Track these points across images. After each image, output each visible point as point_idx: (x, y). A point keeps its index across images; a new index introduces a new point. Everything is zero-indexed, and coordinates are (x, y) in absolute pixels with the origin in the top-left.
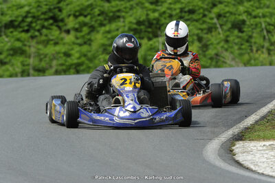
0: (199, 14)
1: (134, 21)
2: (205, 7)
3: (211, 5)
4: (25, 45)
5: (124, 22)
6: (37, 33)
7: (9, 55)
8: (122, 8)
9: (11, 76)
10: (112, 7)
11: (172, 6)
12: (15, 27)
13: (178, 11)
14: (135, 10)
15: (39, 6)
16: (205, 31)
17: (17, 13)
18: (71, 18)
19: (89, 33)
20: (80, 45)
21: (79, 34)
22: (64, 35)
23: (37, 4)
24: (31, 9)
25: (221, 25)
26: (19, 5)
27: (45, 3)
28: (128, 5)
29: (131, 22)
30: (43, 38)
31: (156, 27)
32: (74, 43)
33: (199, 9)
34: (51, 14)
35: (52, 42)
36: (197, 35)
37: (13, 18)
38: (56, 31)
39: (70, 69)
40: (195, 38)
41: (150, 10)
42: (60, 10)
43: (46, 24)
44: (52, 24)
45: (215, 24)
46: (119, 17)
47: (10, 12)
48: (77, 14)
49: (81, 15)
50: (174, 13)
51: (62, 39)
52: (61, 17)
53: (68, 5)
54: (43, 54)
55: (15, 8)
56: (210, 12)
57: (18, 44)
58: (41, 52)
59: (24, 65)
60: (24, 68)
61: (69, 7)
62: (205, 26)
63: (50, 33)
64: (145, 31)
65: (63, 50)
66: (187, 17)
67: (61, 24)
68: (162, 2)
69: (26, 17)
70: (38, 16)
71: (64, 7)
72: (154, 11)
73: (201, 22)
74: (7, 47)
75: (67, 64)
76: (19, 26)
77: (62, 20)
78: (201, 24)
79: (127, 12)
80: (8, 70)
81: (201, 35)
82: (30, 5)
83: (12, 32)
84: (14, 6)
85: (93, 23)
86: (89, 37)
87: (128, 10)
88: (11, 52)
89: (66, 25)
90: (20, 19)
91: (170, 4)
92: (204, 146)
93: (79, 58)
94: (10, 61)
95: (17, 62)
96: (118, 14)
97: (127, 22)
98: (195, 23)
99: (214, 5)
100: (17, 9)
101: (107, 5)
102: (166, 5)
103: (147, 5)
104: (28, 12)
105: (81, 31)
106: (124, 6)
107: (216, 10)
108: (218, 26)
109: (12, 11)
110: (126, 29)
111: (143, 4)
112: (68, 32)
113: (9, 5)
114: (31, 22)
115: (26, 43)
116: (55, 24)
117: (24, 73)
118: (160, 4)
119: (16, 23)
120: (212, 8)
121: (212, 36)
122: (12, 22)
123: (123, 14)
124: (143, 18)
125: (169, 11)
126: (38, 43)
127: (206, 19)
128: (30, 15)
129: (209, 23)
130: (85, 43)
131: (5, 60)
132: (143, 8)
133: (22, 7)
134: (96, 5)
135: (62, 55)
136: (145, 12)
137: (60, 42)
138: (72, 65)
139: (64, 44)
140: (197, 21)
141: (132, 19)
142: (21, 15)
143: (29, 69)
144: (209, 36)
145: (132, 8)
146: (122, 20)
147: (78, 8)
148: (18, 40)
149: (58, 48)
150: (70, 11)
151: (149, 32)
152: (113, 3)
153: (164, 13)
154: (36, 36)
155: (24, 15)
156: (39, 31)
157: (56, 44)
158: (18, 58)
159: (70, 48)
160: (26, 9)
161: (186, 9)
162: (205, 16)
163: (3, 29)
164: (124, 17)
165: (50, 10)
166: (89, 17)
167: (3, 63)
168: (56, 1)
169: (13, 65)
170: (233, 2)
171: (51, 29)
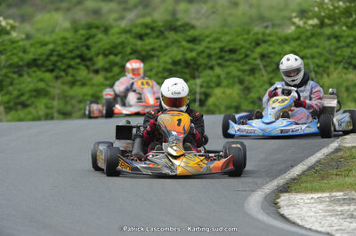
0: (240, 54)
1: (170, 61)
2: (248, 46)
3: (253, 44)
4: (49, 86)
5: (158, 61)
6: (63, 74)
7: (31, 96)
8: (156, 46)
9: (35, 119)
10: (146, 45)
11: (212, 45)
12: (39, 67)
13: (218, 50)
14: (170, 49)
15: (65, 44)
16: (247, 73)
17: (40, 50)
18: (101, 57)
21: (109, 75)
22: (91, 75)
23: (63, 41)
24: (56, 47)
25: (265, 67)
26: (43, 42)
27: (72, 40)
28: (163, 43)
29: (165, 62)
30: (69, 78)
31: (194, 69)
32: (103, 85)
33: (241, 49)
34: (77, 52)
35: (79, 83)
36: (238, 77)
37: (37, 57)
38: (84, 70)
40: (236, 80)
41: (187, 49)
42: (88, 48)
43: (73, 63)
44: (79, 64)
45: (258, 65)
46: (152, 56)
47: (33, 49)
48: (107, 52)
49: (111, 53)
50: (213, 52)
51: (90, 80)
52: (89, 56)
53: (96, 42)
54: (69, 96)
55: (39, 45)
56: (253, 51)
57: (41, 85)
58: (67, 94)
59: (48, 108)
60: (49, 111)
61: (99, 44)
62: (246, 67)
63: (77, 73)
65: (91, 92)
66: (227, 57)
68: (200, 41)
69: (51, 55)
70: (64, 54)
71: (93, 45)
72: (192, 50)
73: (243, 62)
74: (29, 88)
76: (42, 65)
77: (91, 59)
78: (242, 65)
79: (161, 51)
80: (30, 113)
81: (242, 77)
82: (54, 42)
83: (35, 72)
84: (38, 42)
87: (162, 48)
88: (34, 94)
89: (94, 64)
90: (44, 57)
91: (209, 42)
92: (246, 198)
94: (33, 103)
95: (40, 106)
96: (152, 53)
98: (236, 64)
99: (258, 44)
100: (41, 47)
101: (139, 43)
102: (204, 44)
103: (184, 43)
104: (53, 51)
105: (111, 71)
106: (158, 44)
107: (259, 50)
108: (261, 67)
109: (36, 48)
110: (160, 69)
111: (179, 42)
112: (97, 72)
113: (32, 42)
114: (57, 61)
115: (50, 83)
116: (83, 63)
117: (49, 117)
118: (197, 42)
119: (40, 62)
120: (255, 47)
121: (255, 78)
122: (35, 60)
123: (157, 53)
124: (179, 57)
125: (207, 51)
126: (63, 83)
127: (249, 60)
128: (55, 53)
129: (251, 64)
131: (27, 103)
132: (179, 47)
133: (45, 44)
134: (128, 43)
135: (89, 97)
136: (181, 51)
137: (88, 83)
139: (93, 85)
140: (238, 61)
141: (167, 59)
142: (45, 54)
143: (53, 113)
144: (251, 78)
145: (167, 46)
146: (155, 59)
147: (107, 46)
148: (42, 80)
149: (86, 90)
150: (99, 49)
151: (185, 73)
152: (147, 41)
153: (203, 52)
154: (61, 77)
155: (48, 52)
156: (64, 70)
157: (83, 84)
158: (41, 100)
159: (98, 89)
160: (51, 46)
161: (227, 49)
162: (247, 56)
163: (25, 68)
164: (158, 57)
165: (77, 48)
166: (120, 56)
167: (25, 105)
168: (83, 38)
169: (36, 108)
170: (278, 41)
171: (78, 69)
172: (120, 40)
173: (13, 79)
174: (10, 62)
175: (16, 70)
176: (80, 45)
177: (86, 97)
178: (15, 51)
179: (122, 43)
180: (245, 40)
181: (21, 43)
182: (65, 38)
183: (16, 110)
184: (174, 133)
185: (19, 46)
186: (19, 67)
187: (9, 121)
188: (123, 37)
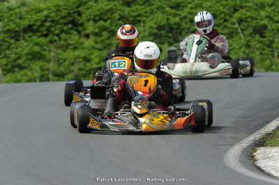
0: (221, 19)
1: (155, 26)
2: (227, 12)
3: (232, 10)
4: (45, 50)
5: (144, 26)
6: (56, 38)
7: (28, 59)
8: (142, 12)
9: (29, 81)
10: (133, 11)
11: (193, 11)
12: (34, 32)
14: (156, 15)
15: (58, 10)
17: (35, 17)
18: (91, 23)
19: (108, 38)
20: (100, 50)
21: (99, 39)
22: (83, 39)
23: (57, 8)
24: (50, 13)
25: (242, 30)
26: (38, 8)
27: (64, 7)
28: (148, 9)
29: (151, 27)
30: (62, 42)
31: (177, 33)
32: (94, 48)
33: (220, 14)
34: (70, 19)
35: (71, 47)
37: (32, 23)
38: (75, 35)
39: (89, 74)
41: (170, 14)
42: (80, 14)
43: (65, 28)
44: (71, 29)
45: (237, 29)
46: (139, 21)
47: (28, 16)
48: (97, 18)
49: (101, 19)
51: (81, 44)
52: (80, 22)
53: (87, 9)
54: (62, 59)
55: (34, 12)
56: (231, 17)
57: (37, 49)
58: (60, 57)
59: (43, 70)
60: (43, 73)
61: (89, 11)
62: (226, 31)
63: (69, 37)
64: (166, 36)
65: (82, 55)
67: (80, 28)
68: (183, 7)
69: (45, 21)
70: (58, 20)
71: (84, 12)
72: (175, 16)
73: (222, 27)
74: (25, 52)
75: (87, 69)
76: (38, 31)
77: (82, 25)
78: (223, 29)
79: (147, 17)
80: (26, 75)
82: (49, 9)
83: (30, 37)
84: (32, 10)
85: (113, 28)
86: (108, 42)
87: (148, 14)
88: (30, 57)
89: (85, 29)
90: (39, 23)
91: (192, 8)
92: (225, 151)
93: (99, 63)
94: (29, 65)
95: (37, 66)
96: (139, 18)
97: (147, 27)
99: (236, 10)
100: (36, 13)
101: (127, 9)
102: (187, 10)
103: (168, 9)
104: (47, 16)
105: (101, 36)
106: (145, 10)
107: (237, 15)
108: (240, 31)
109: (31, 15)
110: (147, 33)
111: (164, 8)
112: (87, 36)
114: (51, 27)
115: (45, 47)
116: (75, 28)
117: (44, 78)
118: (181, 8)
119: (35, 28)
120: (233, 13)
121: (234, 41)
122: (30, 26)
123: (144, 18)
124: (164, 22)
125: (189, 16)
126: (58, 47)
127: (229, 24)
128: (49, 19)
129: (231, 28)
130: (105, 48)
131: (23, 65)
132: (163, 12)
133: (41, 11)
134: (117, 10)
135: (81, 60)
136: (166, 17)
137: (79, 46)
138: (92, 69)
139: (83, 48)
140: (218, 26)
141: (153, 24)
142: (40, 20)
143: (48, 74)
144: (231, 41)
145: (152, 12)
146: (142, 24)
147: (98, 13)
148: (37, 44)
149: (77, 53)
150: (90, 15)
151: (170, 37)
152: (133, 8)
153: (185, 17)
154: (55, 41)
155: (43, 19)
156: (58, 35)
157: (75, 48)
158: (37, 63)
159: (90, 52)
160: (45, 13)
162: (226, 20)
163: (21, 34)
164: (144, 22)
165: (69, 14)
166: (109, 22)
167: (21, 68)
168: (75, 5)
169: (32, 69)
170: (254, 7)
171: (71, 34)
172: (109, 7)
173: (11, 44)
174: (8, 27)
175: (13, 35)
176: (72, 11)
177: (78, 60)
178: (12, 18)
179: (111, 9)
180: (224, 6)
181: (17, 10)
182: (58, 6)
183: (13, 72)
184: (140, 93)
185: (16, 13)
186: (16, 32)
187: (7, 82)
188: (112, 5)
